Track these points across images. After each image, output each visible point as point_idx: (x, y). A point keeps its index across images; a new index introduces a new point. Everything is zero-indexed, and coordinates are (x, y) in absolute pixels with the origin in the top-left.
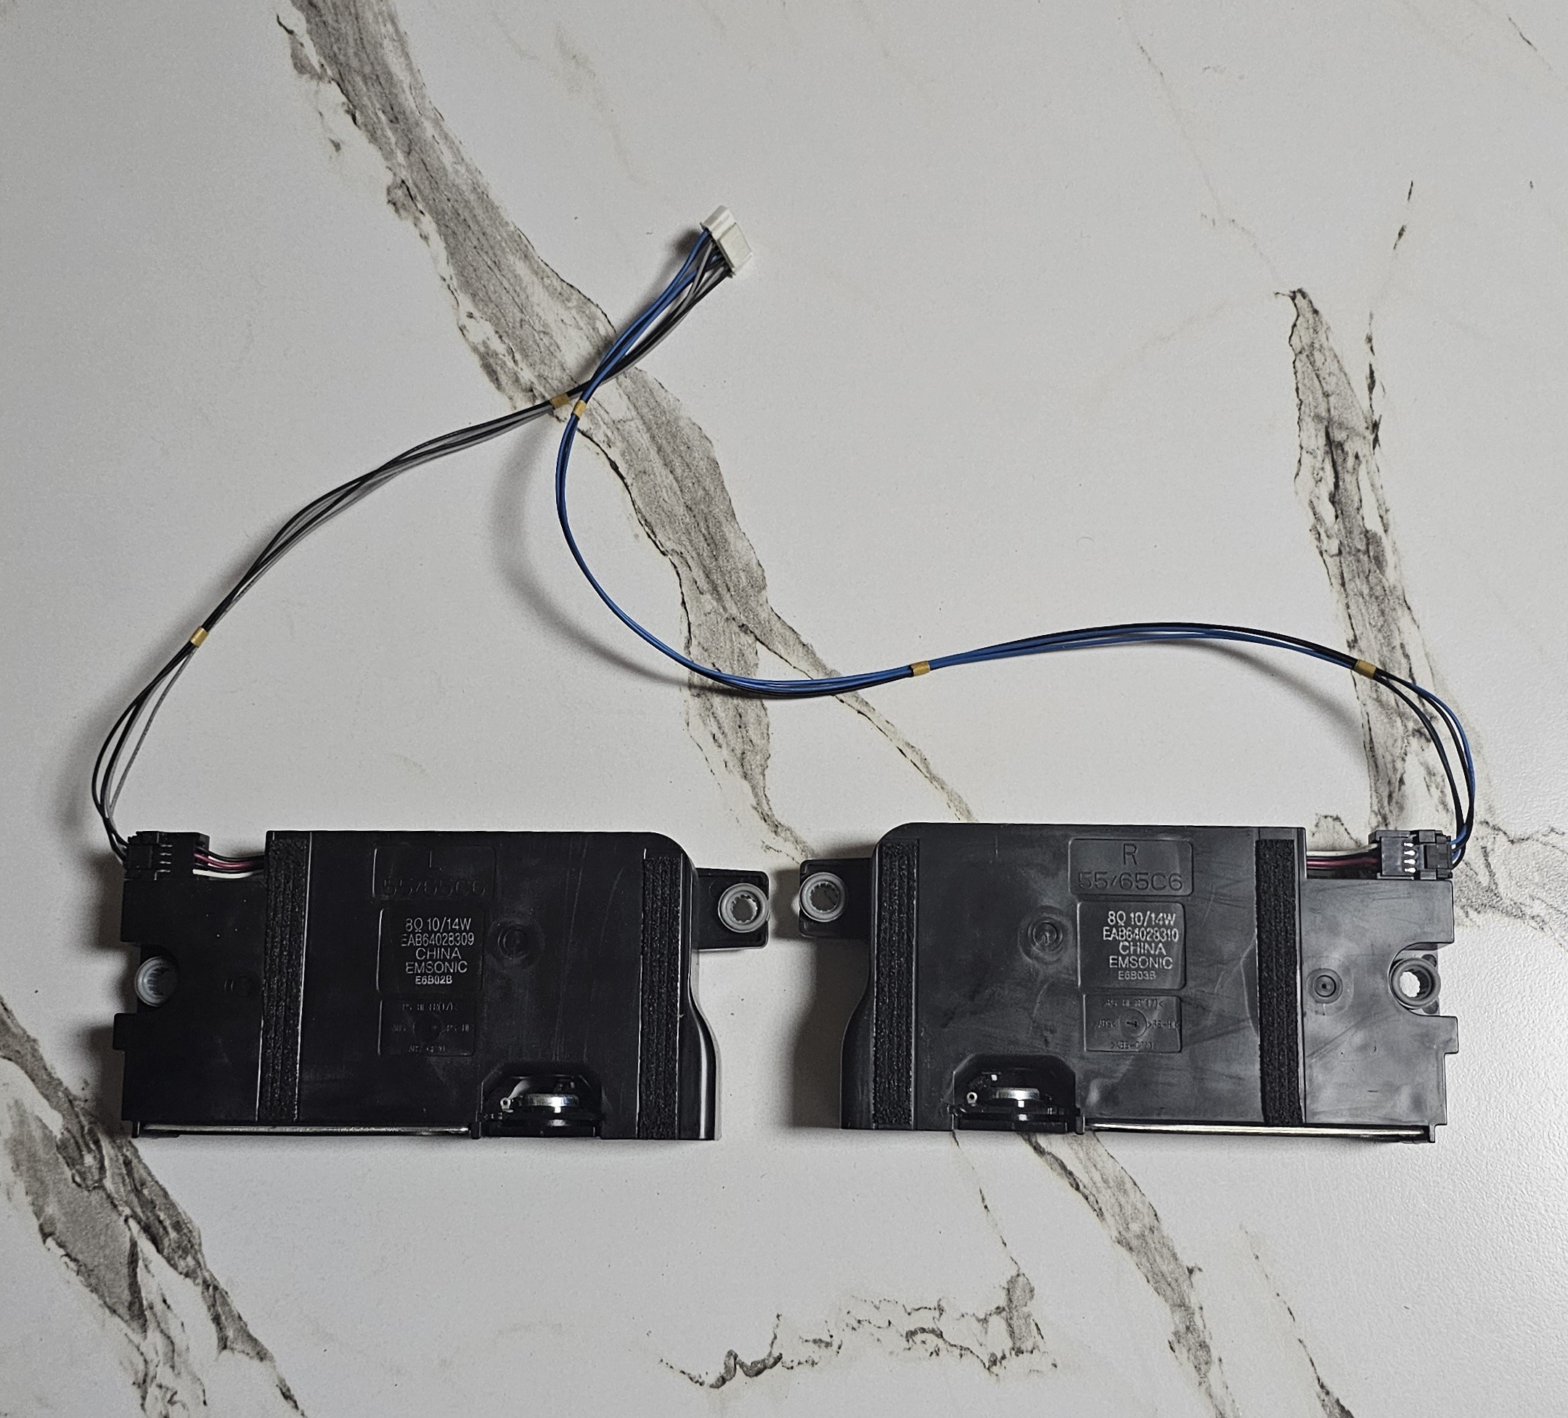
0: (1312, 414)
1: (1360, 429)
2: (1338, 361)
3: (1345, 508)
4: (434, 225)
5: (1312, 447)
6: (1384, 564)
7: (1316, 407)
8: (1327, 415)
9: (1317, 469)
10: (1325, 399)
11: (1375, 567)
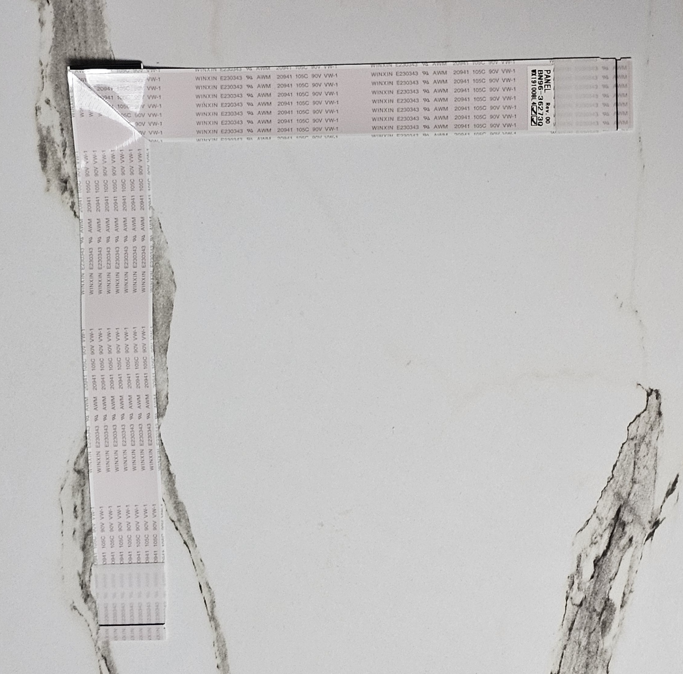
0: (615, 491)
1: (645, 519)
2: (656, 460)
3: (602, 574)
4: (52, 16)
5: (603, 515)
6: (608, 630)
7: (621, 487)
8: (626, 497)
9: (597, 533)
10: (631, 484)
11: (600, 629)
